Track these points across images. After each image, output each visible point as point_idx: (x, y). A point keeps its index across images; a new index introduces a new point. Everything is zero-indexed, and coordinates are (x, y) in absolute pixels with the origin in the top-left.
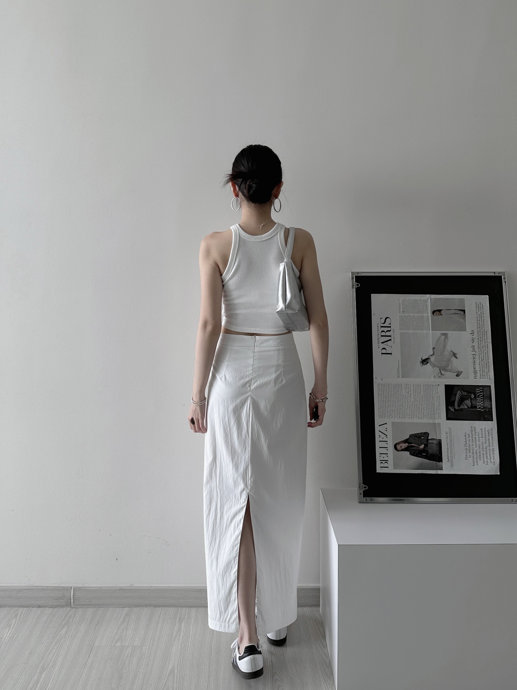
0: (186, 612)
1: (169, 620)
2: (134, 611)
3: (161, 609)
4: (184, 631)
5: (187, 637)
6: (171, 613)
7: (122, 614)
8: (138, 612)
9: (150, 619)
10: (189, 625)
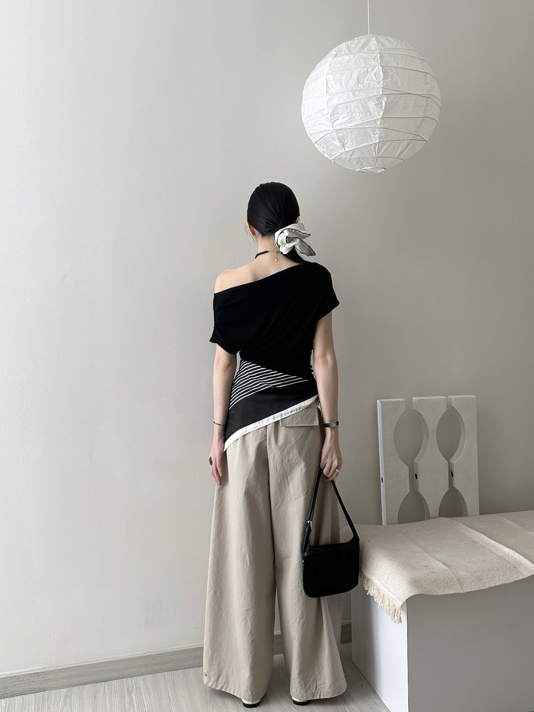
0: (132, 683)
1: (116, 693)
2: (73, 692)
3: (104, 684)
4: (137, 702)
5: (142, 707)
6: (117, 686)
7: (60, 697)
8: (78, 692)
9: (95, 697)
10: (140, 694)
